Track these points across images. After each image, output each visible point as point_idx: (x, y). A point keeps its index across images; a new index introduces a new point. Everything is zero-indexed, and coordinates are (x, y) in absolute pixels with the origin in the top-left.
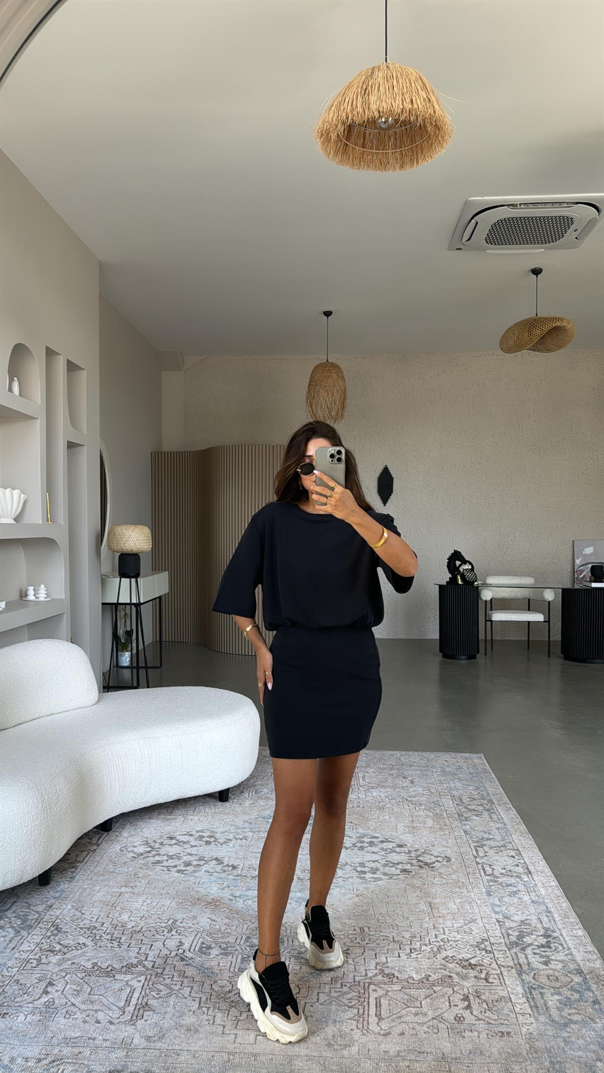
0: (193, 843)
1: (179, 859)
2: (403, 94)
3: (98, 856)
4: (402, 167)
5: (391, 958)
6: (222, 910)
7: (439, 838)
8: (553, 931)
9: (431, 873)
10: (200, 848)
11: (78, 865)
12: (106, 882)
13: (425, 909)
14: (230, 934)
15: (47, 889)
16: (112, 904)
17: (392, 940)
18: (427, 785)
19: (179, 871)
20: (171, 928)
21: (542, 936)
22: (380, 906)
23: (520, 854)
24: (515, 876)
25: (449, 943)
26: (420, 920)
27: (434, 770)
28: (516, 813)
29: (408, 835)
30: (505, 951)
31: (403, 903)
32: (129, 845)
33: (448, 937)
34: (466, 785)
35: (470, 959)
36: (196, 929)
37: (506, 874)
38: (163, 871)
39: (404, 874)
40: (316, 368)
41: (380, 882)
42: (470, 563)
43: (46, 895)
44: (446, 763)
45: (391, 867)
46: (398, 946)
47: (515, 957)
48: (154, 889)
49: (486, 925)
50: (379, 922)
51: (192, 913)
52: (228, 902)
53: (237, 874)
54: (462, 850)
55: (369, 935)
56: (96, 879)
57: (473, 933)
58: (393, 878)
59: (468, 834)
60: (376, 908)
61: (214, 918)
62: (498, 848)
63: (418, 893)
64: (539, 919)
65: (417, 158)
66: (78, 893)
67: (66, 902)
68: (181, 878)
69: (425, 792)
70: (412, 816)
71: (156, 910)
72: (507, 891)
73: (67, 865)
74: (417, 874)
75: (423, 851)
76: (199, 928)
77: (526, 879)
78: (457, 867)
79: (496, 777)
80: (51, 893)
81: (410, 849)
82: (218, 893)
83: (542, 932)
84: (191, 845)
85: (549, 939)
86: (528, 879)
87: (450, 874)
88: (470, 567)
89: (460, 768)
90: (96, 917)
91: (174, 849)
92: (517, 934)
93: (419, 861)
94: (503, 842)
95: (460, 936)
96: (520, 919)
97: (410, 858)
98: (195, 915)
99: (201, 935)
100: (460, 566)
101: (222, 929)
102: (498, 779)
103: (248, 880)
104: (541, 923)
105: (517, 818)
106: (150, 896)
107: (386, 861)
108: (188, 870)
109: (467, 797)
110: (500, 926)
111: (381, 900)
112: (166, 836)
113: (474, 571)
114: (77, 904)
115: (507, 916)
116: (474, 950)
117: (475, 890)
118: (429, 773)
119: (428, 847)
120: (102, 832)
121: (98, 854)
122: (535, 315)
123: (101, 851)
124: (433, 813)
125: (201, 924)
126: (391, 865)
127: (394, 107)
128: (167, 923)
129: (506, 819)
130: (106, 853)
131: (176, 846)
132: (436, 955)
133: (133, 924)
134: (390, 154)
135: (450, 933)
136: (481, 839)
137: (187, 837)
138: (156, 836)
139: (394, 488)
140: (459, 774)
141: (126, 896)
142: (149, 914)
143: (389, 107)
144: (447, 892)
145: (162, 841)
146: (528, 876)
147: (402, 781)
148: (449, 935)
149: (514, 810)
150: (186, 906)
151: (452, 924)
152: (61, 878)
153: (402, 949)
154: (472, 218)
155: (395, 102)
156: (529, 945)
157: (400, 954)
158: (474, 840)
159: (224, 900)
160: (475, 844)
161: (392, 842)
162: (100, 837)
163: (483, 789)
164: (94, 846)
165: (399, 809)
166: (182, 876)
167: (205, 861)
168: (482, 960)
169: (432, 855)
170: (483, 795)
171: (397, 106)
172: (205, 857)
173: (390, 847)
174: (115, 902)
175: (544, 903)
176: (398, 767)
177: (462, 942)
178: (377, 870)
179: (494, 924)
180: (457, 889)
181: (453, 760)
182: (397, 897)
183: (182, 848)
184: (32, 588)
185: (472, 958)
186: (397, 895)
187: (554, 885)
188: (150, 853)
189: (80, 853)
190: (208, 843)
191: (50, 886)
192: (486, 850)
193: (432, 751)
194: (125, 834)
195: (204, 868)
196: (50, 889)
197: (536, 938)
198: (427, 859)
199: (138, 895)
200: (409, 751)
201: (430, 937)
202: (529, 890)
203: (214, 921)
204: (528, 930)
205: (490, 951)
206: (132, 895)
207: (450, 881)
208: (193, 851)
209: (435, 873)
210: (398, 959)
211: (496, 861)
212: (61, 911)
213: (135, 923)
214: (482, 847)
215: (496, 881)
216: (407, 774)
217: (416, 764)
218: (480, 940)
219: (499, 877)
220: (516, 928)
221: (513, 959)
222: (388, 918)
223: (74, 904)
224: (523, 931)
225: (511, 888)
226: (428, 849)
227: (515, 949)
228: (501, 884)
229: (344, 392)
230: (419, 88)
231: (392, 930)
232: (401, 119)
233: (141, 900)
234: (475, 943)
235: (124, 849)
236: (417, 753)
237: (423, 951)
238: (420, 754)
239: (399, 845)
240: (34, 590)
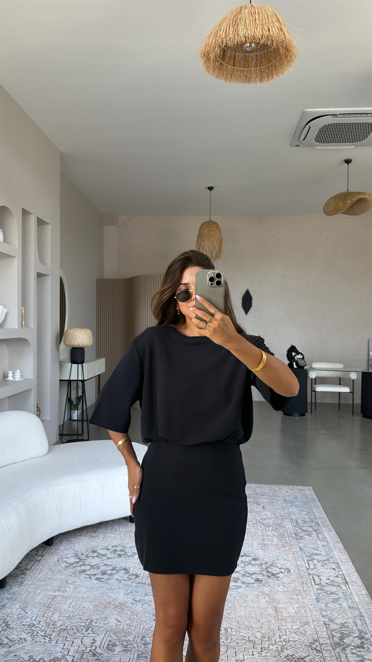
0: (109, 556)
1: (98, 569)
2: (262, 25)
3: (41, 565)
4: (261, 80)
5: (247, 656)
6: (126, 612)
7: (282, 553)
8: (366, 633)
9: (276, 582)
10: (114, 560)
11: (27, 572)
12: (45, 587)
13: (272, 613)
14: (130, 633)
15: (3, 592)
16: (48, 605)
17: (248, 640)
18: (274, 510)
19: (97, 579)
20: (88, 627)
21: (357, 637)
22: (240, 609)
23: (339, 567)
24: (336, 586)
25: (289, 643)
26: (268, 622)
27: (279, 499)
28: (336, 534)
29: (260, 550)
30: (331, 650)
31: (257, 608)
32: (64, 556)
33: (289, 638)
34: (301, 510)
35: (305, 657)
36: (106, 629)
37: (330, 583)
38: (86, 578)
39: (257, 583)
40: (203, 224)
41: (240, 589)
42: (302, 354)
43: (2, 596)
44: (287, 493)
45: (248, 577)
46: (253, 645)
47: (338, 656)
48: (78, 593)
49: (316, 627)
50: (238, 623)
51: (104, 615)
52: (130, 605)
53: (138, 582)
54: (299, 563)
55: (231, 635)
56: (39, 584)
57: (307, 634)
58: (250, 586)
59: (302, 550)
60: (237, 612)
61: (119, 619)
62: (323, 562)
63: (267, 599)
64: (355, 622)
65: (272, 74)
66: (25, 596)
67: (15, 603)
68: (98, 585)
69: (272, 516)
70: (263, 535)
71: (78, 611)
72: (330, 598)
73: (19, 572)
74: (266, 582)
75: (271, 563)
76: (108, 627)
77: (344, 588)
78: (295, 578)
79: (321, 505)
80: (5, 594)
81: (261, 562)
82: (124, 598)
83: (357, 634)
84: (108, 557)
85: (363, 640)
86: (346, 588)
87: (290, 583)
88: (302, 357)
89: (296, 497)
90: (35, 616)
91: (95, 560)
92: (339, 635)
93: (268, 572)
94: (327, 557)
95: (298, 637)
96: (341, 622)
97: (262, 569)
98: (106, 616)
99: (109, 634)
100: (295, 356)
101: (125, 629)
102: (322, 507)
103: (146, 587)
104: (357, 626)
105: (336, 537)
106: (75, 599)
107: (245, 572)
108: (103, 578)
109: (301, 520)
110: (327, 628)
111: (240, 604)
112: (90, 550)
113: (304, 359)
114: (23, 604)
115: (331, 620)
116: (308, 650)
117: (308, 597)
118: (275, 501)
119: (274, 561)
120: (46, 546)
121: (41, 564)
122: (347, 191)
123: (44, 561)
124: (278, 533)
125: (110, 625)
126: (248, 575)
127: (256, 34)
128: (86, 622)
129: (328, 539)
130: (47, 562)
131: (97, 558)
132: (280, 654)
133: (61, 623)
134: (253, 71)
135: (290, 634)
136: (312, 554)
137: (105, 550)
138: (83, 550)
139: (253, 304)
140: (295, 502)
141: (58, 598)
142: (73, 614)
143: (252, 34)
144: (288, 598)
145: (88, 553)
146: (345, 585)
147: (257, 507)
148: (290, 636)
149: (334, 531)
150: (100, 609)
151: (292, 625)
152: (14, 582)
153: (255, 647)
154: (307, 124)
155: (257, 30)
156: (349, 645)
157: (254, 652)
158: (307, 555)
159: (128, 604)
160: (307, 558)
161: (249, 556)
162: (44, 550)
163: (312, 514)
164: (39, 557)
165: (254, 530)
166: (99, 583)
167: (117, 571)
168: (314, 659)
169: (277, 567)
170: (312, 518)
171: (258, 33)
172: (116, 567)
173: (248, 560)
174: (50, 603)
175: (358, 608)
176: (254, 496)
177: (299, 642)
178: (238, 579)
179: (322, 627)
180: (295, 596)
181: (292, 491)
182: (252, 602)
183: (101, 559)
184: (11, 372)
185: (307, 657)
186: (252, 600)
187: (364, 593)
188: (78, 563)
189: (29, 562)
190: (120, 556)
191: (6, 589)
192: (315, 563)
193: (277, 484)
194: (62, 548)
195: (116, 577)
196: (5, 592)
197: (353, 639)
198: (274, 570)
199: (67, 598)
200: (261, 484)
201: (276, 638)
202: (347, 598)
203: (120, 622)
204: (347, 632)
205: (319, 651)
206: (62, 598)
207: (290, 589)
208: (109, 562)
209: (280, 582)
210: (252, 656)
211: (323, 572)
212: (11, 610)
213: (63, 622)
214: (313, 561)
215: (323, 590)
216: (260, 502)
217: (266, 494)
218: (312, 641)
219: (325, 586)
220: (338, 630)
221: (337, 658)
222: (245, 620)
223: (21, 605)
224: (343, 633)
225: (334, 595)
226: (274, 562)
227: (338, 649)
228: (326, 592)
229: (221, 241)
230: (274, 20)
231: (248, 631)
232: (261, 43)
233: (68, 602)
234: (309, 644)
235: (60, 559)
236: (266, 486)
237: (270, 650)
238: (269, 486)
239: (254, 559)
240: (13, 373)
